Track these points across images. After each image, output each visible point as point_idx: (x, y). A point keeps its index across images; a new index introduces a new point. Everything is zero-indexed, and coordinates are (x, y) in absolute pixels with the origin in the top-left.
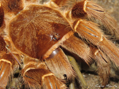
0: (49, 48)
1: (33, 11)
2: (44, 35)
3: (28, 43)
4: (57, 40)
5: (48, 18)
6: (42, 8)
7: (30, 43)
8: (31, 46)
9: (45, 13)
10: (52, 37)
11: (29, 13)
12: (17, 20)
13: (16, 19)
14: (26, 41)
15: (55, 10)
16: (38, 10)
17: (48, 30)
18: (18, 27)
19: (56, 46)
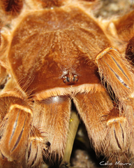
0: (49, 88)
1: (73, 18)
2: (56, 63)
3: (28, 61)
4: (70, 84)
5: (84, 42)
6: (88, 22)
7: (31, 62)
8: (29, 67)
9: (86, 32)
10: (65, 73)
11: (64, 18)
12: (39, 17)
13: (39, 14)
14: (28, 55)
15: (106, 38)
16: (80, 21)
17: (67, 59)
18: (32, 27)
19: (62, 91)
